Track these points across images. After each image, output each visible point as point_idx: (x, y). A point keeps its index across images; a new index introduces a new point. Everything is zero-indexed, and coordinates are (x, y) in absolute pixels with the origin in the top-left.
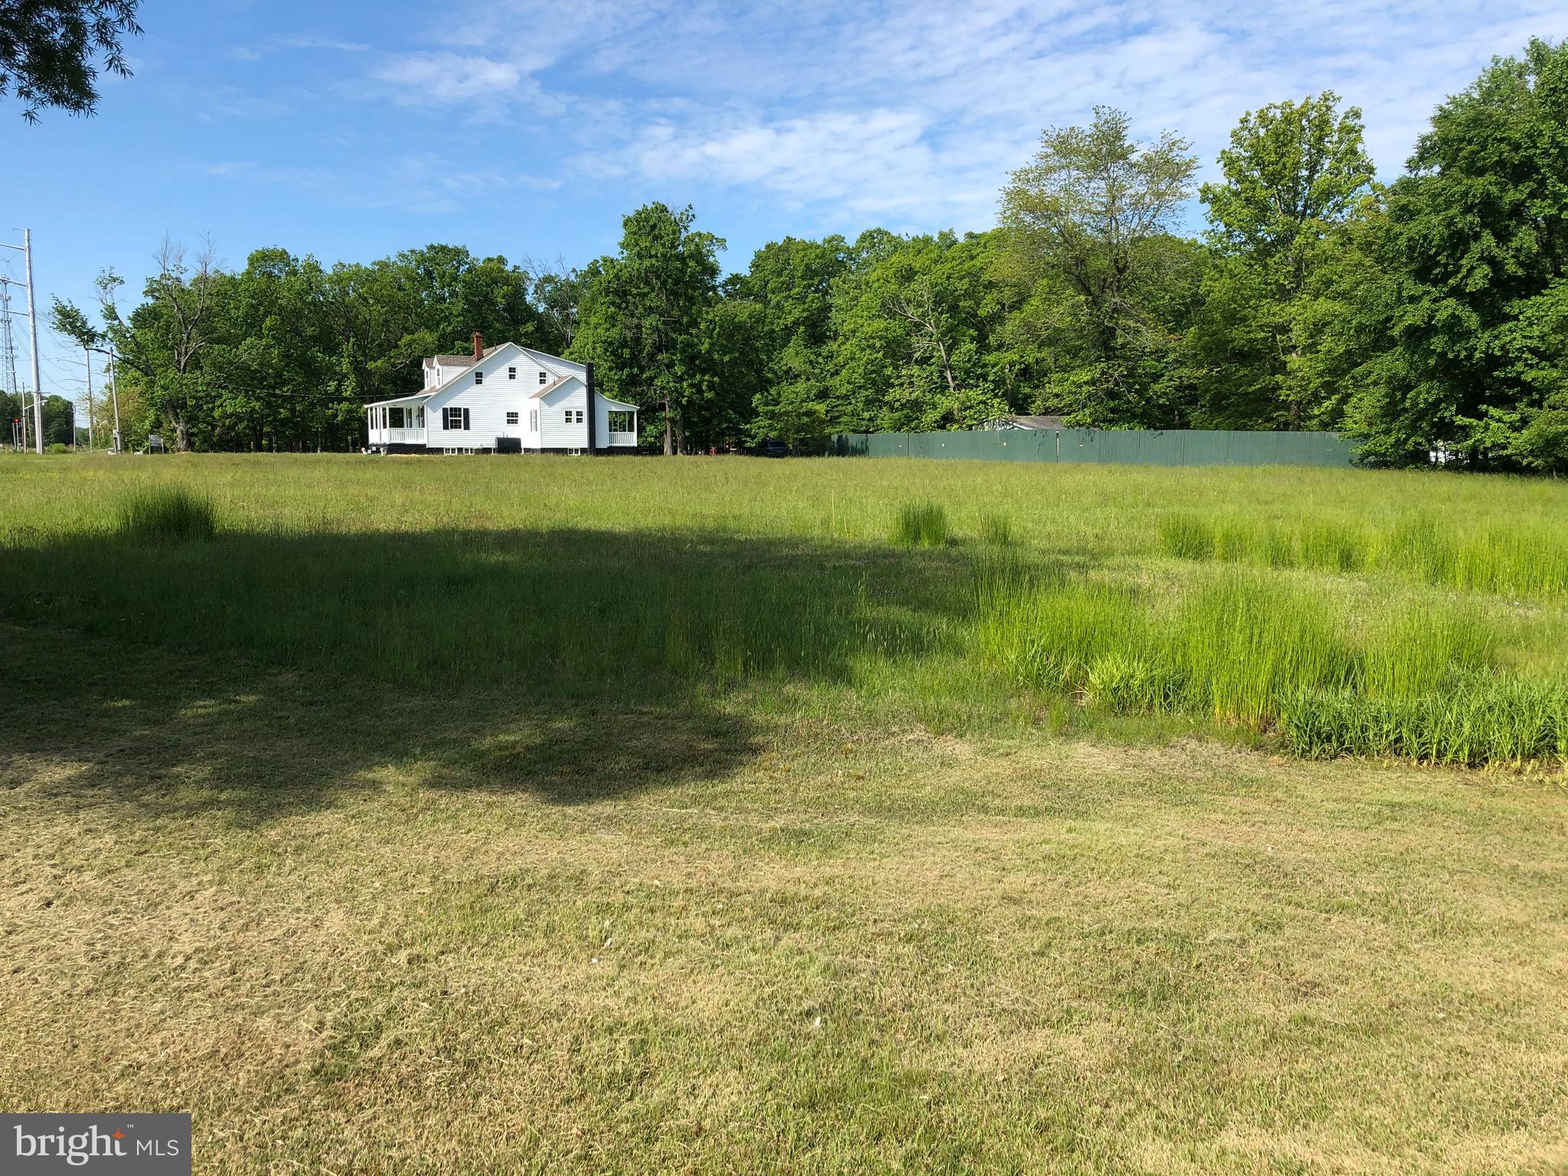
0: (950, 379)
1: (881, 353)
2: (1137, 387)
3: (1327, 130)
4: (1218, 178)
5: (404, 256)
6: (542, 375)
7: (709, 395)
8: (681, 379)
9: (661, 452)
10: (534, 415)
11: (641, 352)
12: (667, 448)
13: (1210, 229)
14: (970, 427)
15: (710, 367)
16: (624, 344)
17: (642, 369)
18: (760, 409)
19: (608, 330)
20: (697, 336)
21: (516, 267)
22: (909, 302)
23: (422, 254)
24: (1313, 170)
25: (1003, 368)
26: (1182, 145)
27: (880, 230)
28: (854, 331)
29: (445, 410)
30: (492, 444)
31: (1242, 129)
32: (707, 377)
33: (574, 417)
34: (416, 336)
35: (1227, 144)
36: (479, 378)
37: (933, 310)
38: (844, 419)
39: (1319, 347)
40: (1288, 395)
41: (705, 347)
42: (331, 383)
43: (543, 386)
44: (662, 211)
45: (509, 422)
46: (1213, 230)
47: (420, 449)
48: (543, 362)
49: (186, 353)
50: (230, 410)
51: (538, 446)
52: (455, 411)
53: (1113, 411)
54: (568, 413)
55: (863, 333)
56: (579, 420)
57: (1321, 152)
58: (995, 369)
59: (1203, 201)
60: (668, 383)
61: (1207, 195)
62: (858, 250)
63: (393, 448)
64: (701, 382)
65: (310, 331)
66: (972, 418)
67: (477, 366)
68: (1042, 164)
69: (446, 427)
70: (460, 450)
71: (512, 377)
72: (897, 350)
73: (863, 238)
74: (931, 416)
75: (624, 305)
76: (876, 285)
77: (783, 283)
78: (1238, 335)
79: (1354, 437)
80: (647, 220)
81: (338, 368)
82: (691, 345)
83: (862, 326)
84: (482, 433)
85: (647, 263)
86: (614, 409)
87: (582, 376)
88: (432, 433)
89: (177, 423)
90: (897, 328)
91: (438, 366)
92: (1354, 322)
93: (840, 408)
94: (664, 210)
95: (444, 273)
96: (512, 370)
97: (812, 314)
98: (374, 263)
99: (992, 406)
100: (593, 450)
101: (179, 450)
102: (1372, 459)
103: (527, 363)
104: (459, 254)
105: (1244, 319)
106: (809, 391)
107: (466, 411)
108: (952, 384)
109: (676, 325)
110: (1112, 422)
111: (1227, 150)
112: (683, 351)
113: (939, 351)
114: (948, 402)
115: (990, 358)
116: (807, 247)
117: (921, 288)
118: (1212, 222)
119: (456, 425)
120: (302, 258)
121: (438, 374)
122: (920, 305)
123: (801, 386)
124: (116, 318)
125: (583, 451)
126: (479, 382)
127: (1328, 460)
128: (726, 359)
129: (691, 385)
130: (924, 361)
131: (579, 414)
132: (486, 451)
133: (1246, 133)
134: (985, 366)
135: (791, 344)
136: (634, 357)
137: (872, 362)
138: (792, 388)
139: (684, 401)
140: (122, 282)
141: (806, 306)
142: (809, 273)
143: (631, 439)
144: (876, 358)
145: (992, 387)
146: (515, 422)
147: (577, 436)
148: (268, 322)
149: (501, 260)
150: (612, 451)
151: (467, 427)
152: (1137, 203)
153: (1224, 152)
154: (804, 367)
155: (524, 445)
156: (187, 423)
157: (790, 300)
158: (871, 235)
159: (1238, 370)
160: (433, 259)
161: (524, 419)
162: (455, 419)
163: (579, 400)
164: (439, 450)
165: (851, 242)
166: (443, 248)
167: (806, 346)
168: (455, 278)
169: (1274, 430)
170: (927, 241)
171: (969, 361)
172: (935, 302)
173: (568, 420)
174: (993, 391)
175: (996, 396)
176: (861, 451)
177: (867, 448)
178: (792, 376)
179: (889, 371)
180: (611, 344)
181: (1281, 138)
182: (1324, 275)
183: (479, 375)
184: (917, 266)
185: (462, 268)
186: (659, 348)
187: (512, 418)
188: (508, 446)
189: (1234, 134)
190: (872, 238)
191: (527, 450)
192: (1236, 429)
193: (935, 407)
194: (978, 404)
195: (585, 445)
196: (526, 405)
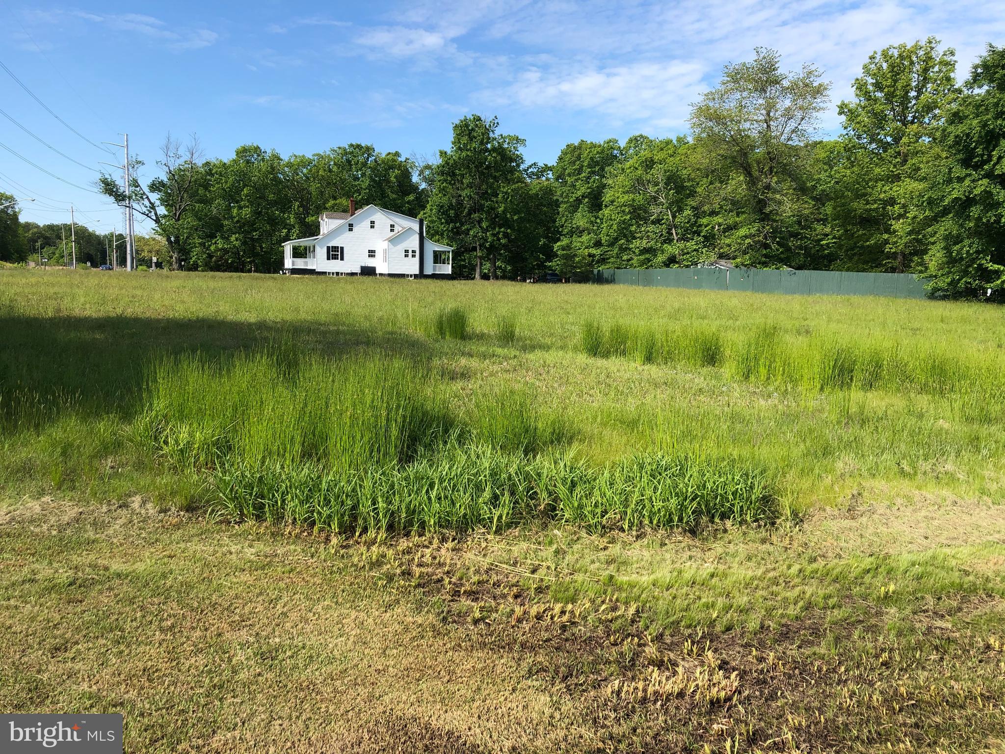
0: (674, 234)
1: (629, 216)
2: (778, 240)
3: (930, 64)
4: (851, 97)
5: (334, 150)
6: (392, 226)
7: (503, 241)
8: (485, 231)
9: (473, 279)
10: (385, 251)
11: (462, 212)
12: (477, 276)
13: (844, 134)
14: (687, 266)
15: (506, 223)
16: (451, 207)
17: (462, 224)
18: (559, 253)
19: (441, 198)
20: (497, 202)
21: (407, 159)
22: (649, 181)
23: (345, 150)
24: (919, 92)
25: (713, 228)
26: (816, 74)
27: (641, 135)
28: (612, 202)
29: (328, 248)
30: (358, 271)
31: (871, 63)
32: (502, 229)
33: (410, 254)
34: (338, 202)
35: (859, 73)
36: (351, 227)
37: (664, 188)
38: (612, 260)
39: (908, 215)
40: (891, 248)
41: (501, 210)
42: (283, 231)
43: (392, 233)
44: (477, 121)
45: (369, 256)
46: (847, 134)
47: (312, 272)
48: (393, 218)
49: (180, 208)
50: (220, 246)
51: (386, 272)
52: (335, 249)
53: (766, 256)
54: (407, 251)
55: (618, 202)
56: (413, 256)
57: (926, 80)
58: (707, 228)
59: (840, 113)
60: (478, 233)
61: (843, 109)
62: (627, 149)
63: (294, 271)
64: (498, 233)
65: (271, 197)
66: (687, 260)
67: (350, 220)
68: (723, 88)
69: (328, 259)
70: (337, 274)
71: (372, 227)
72: (639, 214)
73: (631, 141)
74: (661, 258)
75: (453, 182)
76: (628, 171)
77: (575, 170)
78: (859, 206)
79: (926, 277)
80: (467, 125)
81: (288, 221)
82: (493, 209)
83: (618, 198)
84: (351, 263)
85: (464, 154)
86: (437, 249)
87: (416, 227)
88: (319, 262)
89: (174, 253)
90: (639, 199)
91: (326, 220)
92: (926, 196)
93: (609, 253)
94: (479, 119)
95: (358, 161)
96: (373, 222)
97: (593, 190)
98: (314, 155)
99: (702, 253)
100: (421, 275)
101: (174, 270)
102: (941, 293)
103: (382, 218)
104: (369, 150)
105: (865, 195)
106: (590, 240)
107: (342, 248)
108: (676, 238)
109: (484, 195)
110: (765, 264)
111: (859, 78)
112: (488, 213)
113: (668, 215)
114: (672, 249)
115: (704, 221)
116: (593, 146)
117: (658, 173)
118: (846, 128)
119: (335, 257)
120: (269, 151)
121: (328, 224)
122: (657, 184)
123: (585, 238)
124: (138, 186)
125: (416, 276)
126: (351, 230)
127: (911, 293)
128: (516, 217)
129: (493, 235)
130: (658, 221)
131: (414, 252)
132: (353, 274)
133: (873, 66)
134: (700, 226)
135: (580, 210)
136: (457, 215)
137: (624, 222)
138: (579, 239)
139: (487, 245)
140: (143, 164)
141: (590, 185)
142: (593, 163)
143: (448, 269)
144: (625, 219)
145: (702, 240)
146: (374, 256)
147: (412, 267)
148: (245, 191)
149: (397, 154)
150: (434, 276)
151: (342, 259)
152: (788, 114)
153: (857, 79)
154: (587, 225)
155: (378, 272)
156: (179, 252)
157: (580, 181)
158: (635, 139)
159: (858, 231)
160: (352, 153)
161: (379, 254)
162: (335, 253)
163: (413, 243)
164: (324, 273)
165: (622, 144)
166: (359, 146)
167: (589, 212)
168: (365, 164)
169: (884, 272)
170: (668, 142)
171: (688, 222)
172: (666, 184)
173: (406, 256)
174: (703, 242)
175: (705, 246)
176: (610, 281)
177: (614, 279)
178: (580, 232)
179: (633, 228)
180: (442, 207)
181: (895, 69)
182: (914, 164)
183: (351, 225)
184: (656, 158)
185: (370, 159)
186: (473, 210)
187: (372, 254)
188: (368, 271)
189: (865, 67)
190: (636, 141)
191: (381, 275)
192: (857, 271)
193: (663, 252)
194: (693, 251)
195: (417, 272)
196: (380, 246)
